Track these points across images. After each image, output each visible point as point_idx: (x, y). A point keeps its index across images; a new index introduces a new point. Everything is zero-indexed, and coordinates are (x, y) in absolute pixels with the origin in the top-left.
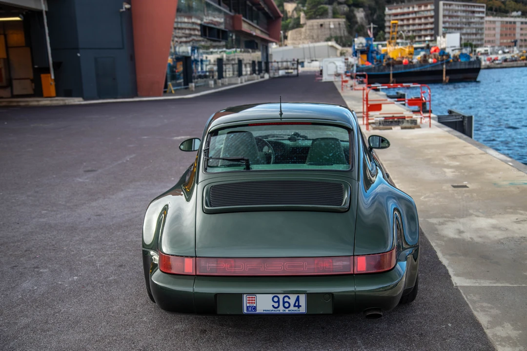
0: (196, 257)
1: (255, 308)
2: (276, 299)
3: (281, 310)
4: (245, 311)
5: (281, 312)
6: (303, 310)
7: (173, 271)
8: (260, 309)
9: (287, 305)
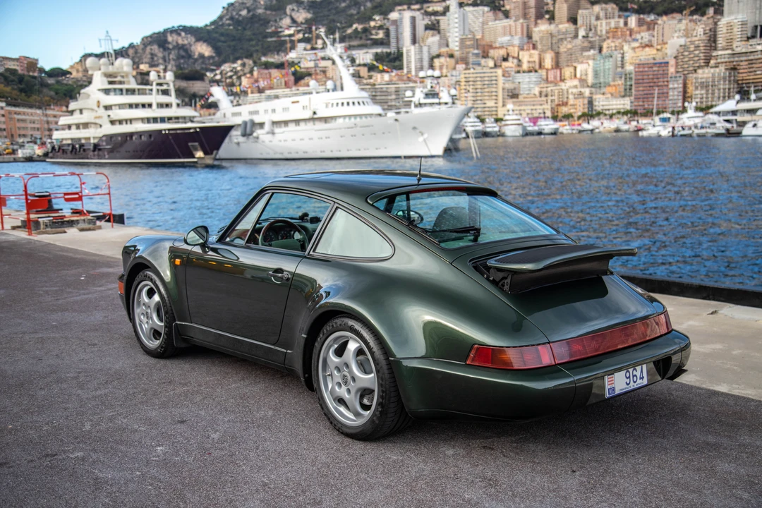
0: (549, 343)
1: (613, 389)
2: (628, 375)
3: (633, 386)
4: (607, 395)
5: (632, 388)
6: (645, 382)
7: (516, 367)
8: (617, 391)
9: (635, 378)
